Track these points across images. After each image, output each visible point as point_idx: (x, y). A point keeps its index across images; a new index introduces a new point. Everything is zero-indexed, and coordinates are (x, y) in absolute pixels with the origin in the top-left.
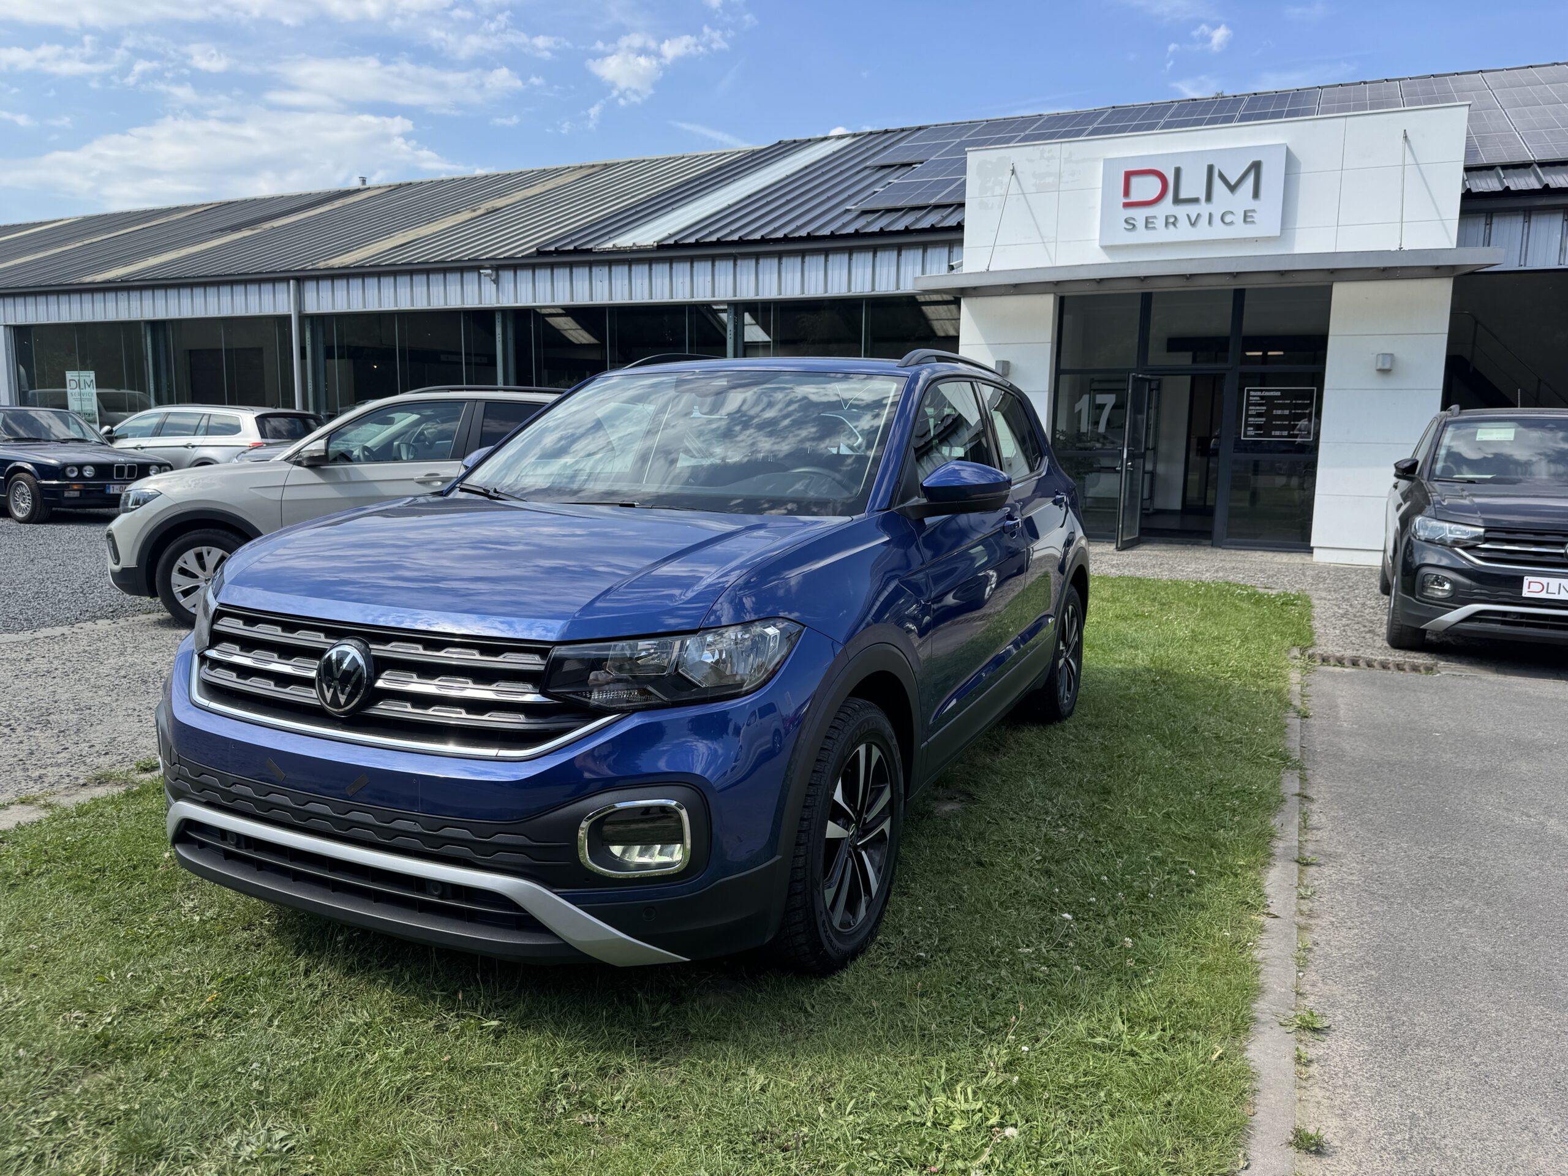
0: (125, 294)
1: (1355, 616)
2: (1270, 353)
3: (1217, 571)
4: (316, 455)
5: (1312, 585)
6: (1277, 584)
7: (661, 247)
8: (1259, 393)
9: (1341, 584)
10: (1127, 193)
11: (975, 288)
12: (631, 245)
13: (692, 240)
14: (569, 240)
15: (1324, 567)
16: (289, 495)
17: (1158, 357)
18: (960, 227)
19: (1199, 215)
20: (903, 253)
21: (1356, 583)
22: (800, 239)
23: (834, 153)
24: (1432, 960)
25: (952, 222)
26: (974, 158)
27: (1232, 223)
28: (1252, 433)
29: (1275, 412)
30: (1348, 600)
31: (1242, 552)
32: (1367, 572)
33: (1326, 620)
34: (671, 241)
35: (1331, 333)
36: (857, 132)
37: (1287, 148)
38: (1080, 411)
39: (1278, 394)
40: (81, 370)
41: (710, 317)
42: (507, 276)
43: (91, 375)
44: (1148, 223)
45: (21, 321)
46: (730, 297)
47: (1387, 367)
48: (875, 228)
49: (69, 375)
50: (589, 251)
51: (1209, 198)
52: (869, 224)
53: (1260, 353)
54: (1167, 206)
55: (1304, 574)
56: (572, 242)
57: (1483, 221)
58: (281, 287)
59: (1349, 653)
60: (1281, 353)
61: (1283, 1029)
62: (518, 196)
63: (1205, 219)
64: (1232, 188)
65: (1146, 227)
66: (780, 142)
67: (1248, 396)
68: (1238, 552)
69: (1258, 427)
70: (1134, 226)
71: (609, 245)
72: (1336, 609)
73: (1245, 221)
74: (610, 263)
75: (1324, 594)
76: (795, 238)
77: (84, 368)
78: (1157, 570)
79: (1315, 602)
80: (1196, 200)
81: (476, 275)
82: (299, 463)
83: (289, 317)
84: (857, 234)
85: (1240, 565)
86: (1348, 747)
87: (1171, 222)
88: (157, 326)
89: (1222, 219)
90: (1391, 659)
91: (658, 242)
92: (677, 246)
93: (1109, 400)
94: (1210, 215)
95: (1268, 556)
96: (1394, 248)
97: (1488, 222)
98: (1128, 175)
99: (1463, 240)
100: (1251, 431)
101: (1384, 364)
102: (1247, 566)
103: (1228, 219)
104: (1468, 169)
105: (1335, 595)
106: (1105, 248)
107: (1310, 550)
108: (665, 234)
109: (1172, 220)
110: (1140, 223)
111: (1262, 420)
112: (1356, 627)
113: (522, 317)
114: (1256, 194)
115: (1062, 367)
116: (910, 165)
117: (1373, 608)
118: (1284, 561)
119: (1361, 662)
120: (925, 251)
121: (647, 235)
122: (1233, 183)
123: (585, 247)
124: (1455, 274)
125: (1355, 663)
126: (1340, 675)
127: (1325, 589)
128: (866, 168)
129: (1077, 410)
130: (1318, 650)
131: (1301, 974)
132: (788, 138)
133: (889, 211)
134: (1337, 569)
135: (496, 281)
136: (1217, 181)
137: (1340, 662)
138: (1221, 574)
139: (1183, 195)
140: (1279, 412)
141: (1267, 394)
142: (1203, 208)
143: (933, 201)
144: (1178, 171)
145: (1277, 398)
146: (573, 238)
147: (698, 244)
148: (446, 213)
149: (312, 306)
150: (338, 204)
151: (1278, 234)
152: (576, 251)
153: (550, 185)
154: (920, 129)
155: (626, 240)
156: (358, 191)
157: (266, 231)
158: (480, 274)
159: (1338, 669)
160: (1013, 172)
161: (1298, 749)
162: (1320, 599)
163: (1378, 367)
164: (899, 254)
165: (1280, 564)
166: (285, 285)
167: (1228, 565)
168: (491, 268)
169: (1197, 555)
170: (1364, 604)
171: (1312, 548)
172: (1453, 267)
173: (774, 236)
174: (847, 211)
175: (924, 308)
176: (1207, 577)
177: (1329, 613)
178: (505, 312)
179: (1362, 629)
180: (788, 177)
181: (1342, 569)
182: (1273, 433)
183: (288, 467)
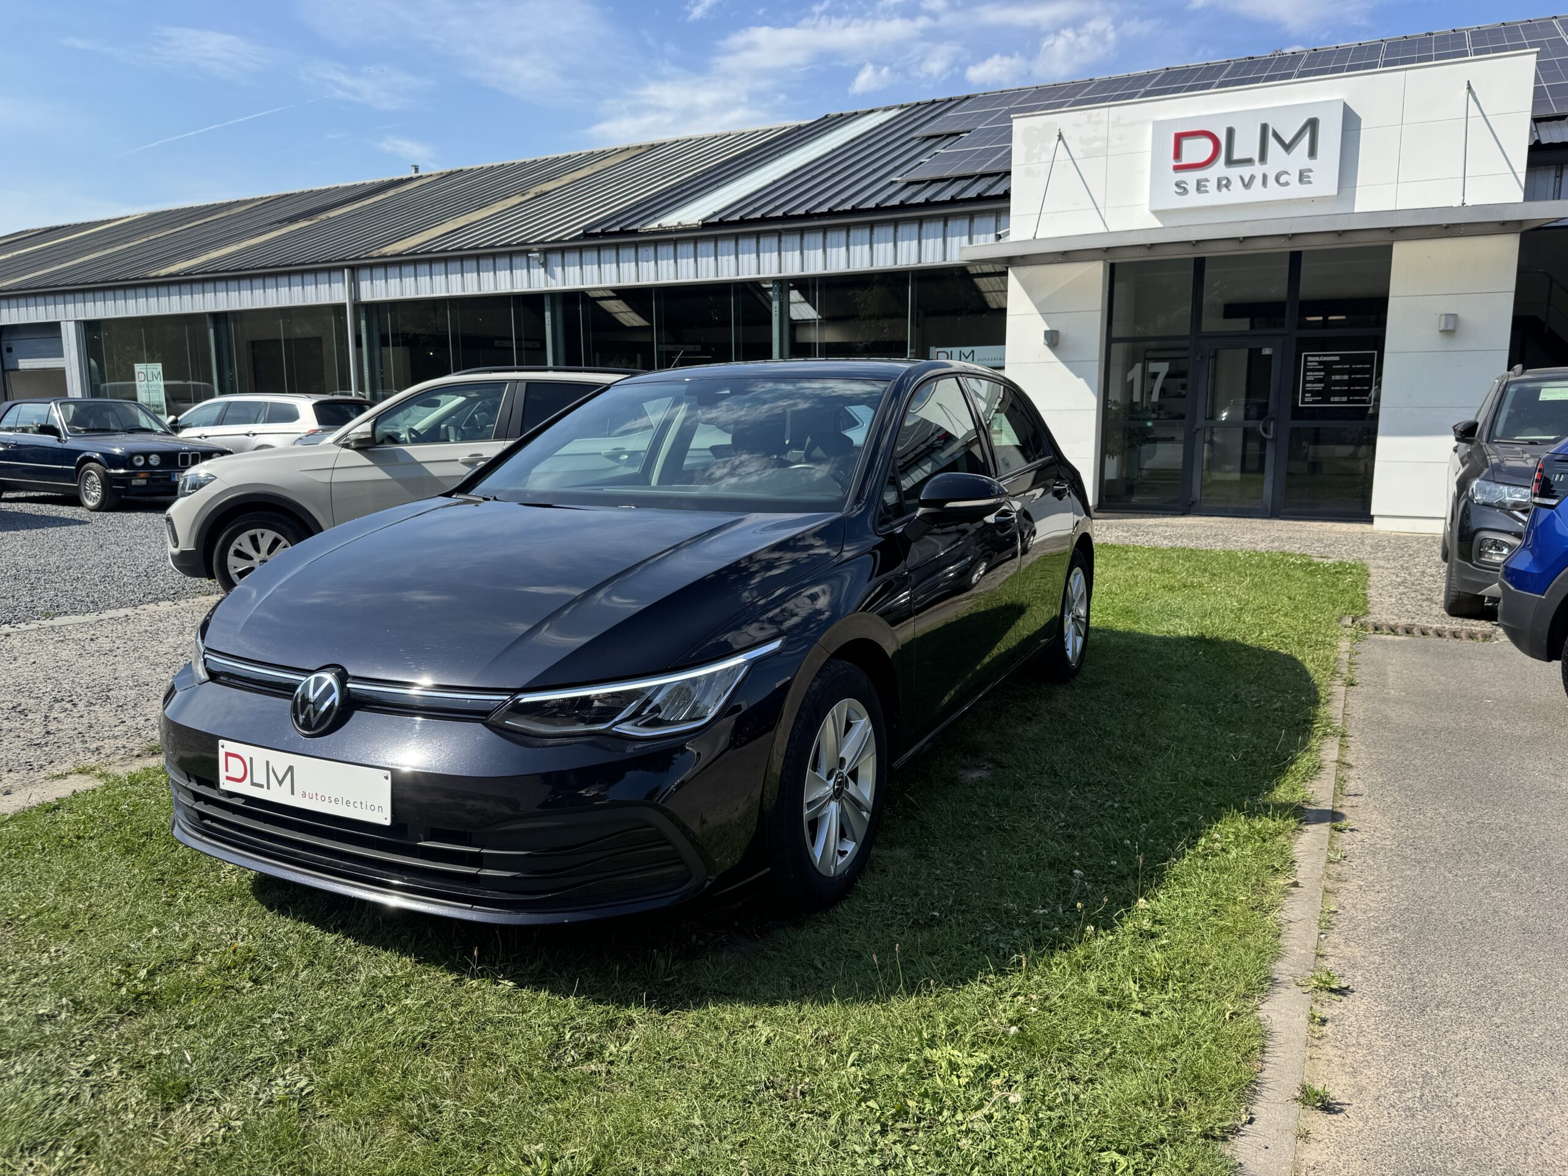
0: (188, 287)
1: (1413, 584)
2: (1330, 318)
3: (1273, 541)
4: (363, 437)
5: (1371, 553)
6: (1334, 553)
7: (706, 225)
8: (1317, 359)
9: (1400, 553)
10: (1177, 154)
11: (1023, 257)
12: (676, 224)
13: (736, 217)
14: (615, 221)
15: (1385, 535)
16: (339, 477)
17: (1213, 323)
18: (1006, 196)
19: (1252, 177)
20: (950, 224)
21: (1417, 552)
22: (845, 213)
23: (881, 125)
24: (1461, 923)
25: (998, 190)
26: (1020, 125)
27: (1287, 184)
28: (1310, 400)
29: (1333, 378)
30: (1407, 568)
31: (1300, 523)
32: (1429, 541)
33: (1382, 588)
34: (716, 219)
35: (1391, 294)
36: (905, 104)
37: (1345, 104)
38: (1132, 381)
39: (1337, 358)
40: (149, 362)
41: (759, 295)
42: (556, 258)
43: (158, 367)
44: (1200, 186)
45: (91, 316)
46: (775, 274)
47: (1450, 327)
48: (920, 199)
49: (138, 368)
50: (635, 232)
51: (1263, 157)
52: (914, 195)
53: (1321, 318)
54: (1220, 167)
55: (1363, 543)
56: (618, 223)
57: (1552, 173)
58: (335, 276)
59: (1404, 621)
60: (1343, 317)
61: (1299, 989)
62: (567, 179)
63: (1259, 180)
64: (1288, 147)
65: (1198, 189)
66: (826, 117)
67: (1306, 361)
68: (1296, 523)
69: (1314, 393)
70: (1185, 189)
71: (654, 225)
72: (1394, 577)
73: (1301, 180)
74: (656, 243)
75: (1382, 563)
76: (839, 212)
77: (152, 360)
78: (1211, 541)
79: (1372, 570)
80: (1249, 161)
81: (524, 260)
82: (347, 446)
83: (344, 306)
84: (903, 206)
85: (1297, 535)
86: (1393, 714)
87: (1224, 184)
88: (219, 318)
89: (1277, 180)
90: (1447, 626)
91: (703, 220)
92: (722, 224)
93: (1163, 368)
94: (1265, 177)
95: (1328, 525)
96: (1457, 203)
97: (1559, 174)
98: (1179, 138)
99: (1530, 194)
100: (1309, 398)
101: (1446, 325)
102: (1304, 535)
103: (1283, 179)
104: (1536, 120)
105: (1393, 564)
106: (1157, 213)
107: (1369, 519)
108: (710, 212)
109: (1224, 182)
110: (1192, 187)
111: (1320, 386)
112: (1413, 595)
113: (571, 299)
114: (1312, 152)
115: (1115, 335)
116: (957, 134)
117: (1433, 576)
118: (1344, 529)
119: (1415, 630)
120: (971, 221)
121: (692, 214)
122: (1287, 141)
123: (631, 228)
124: (1522, 230)
125: (1408, 631)
126: (1393, 642)
127: (1384, 558)
128: (913, 139)
129: (1129, 379)
130: (1371, 619)
131: (1323, 936)
132: (834, 112)
133: (934, 181)
134: (1398, 538)
135: (545, 265)
136: (1272, 142)
137: (1393, 630)
138: (1277, 544)
139: (1236, 156)
140: (1338, 377)
141: (1325, 359)
142: (1257, 169)
143: (979, 170)
144: (1230, 132)
145: (1336, 363)
146: (620, 219)
147: (742, 222)
148: (495, 201)
149: (366, 296)
150: (391, 193)
151: (1335, 193)
152: (622, 233)
153: (598, 167)
154: (968, 98)
155: (670, 220)
156: (411, 180)
157: (322, 221)
158: (528, 258)
159: (1390, 637)
160: (1060, 137)
161: (1340, 716)
162: (1379, 567)
163: (1442, 327)
164: (945, 225)
165: (1339, 533)
166: (340, 274)
167: (1284, 535)
168: (539, 251)
169: (1254, 525)
170: (1423, 572)
171: (1372, 517)
172: (1520, 222)
173: (818, 211)
174: (892, 183)
175: (976, 280)
176: (1262, 547)
177: (1387, 581)
178: (553, 295)
179: (1420, 597)
180: (834, 151)
181: (1403, 537)
182: (1332, 399)
183: (337, 450)
